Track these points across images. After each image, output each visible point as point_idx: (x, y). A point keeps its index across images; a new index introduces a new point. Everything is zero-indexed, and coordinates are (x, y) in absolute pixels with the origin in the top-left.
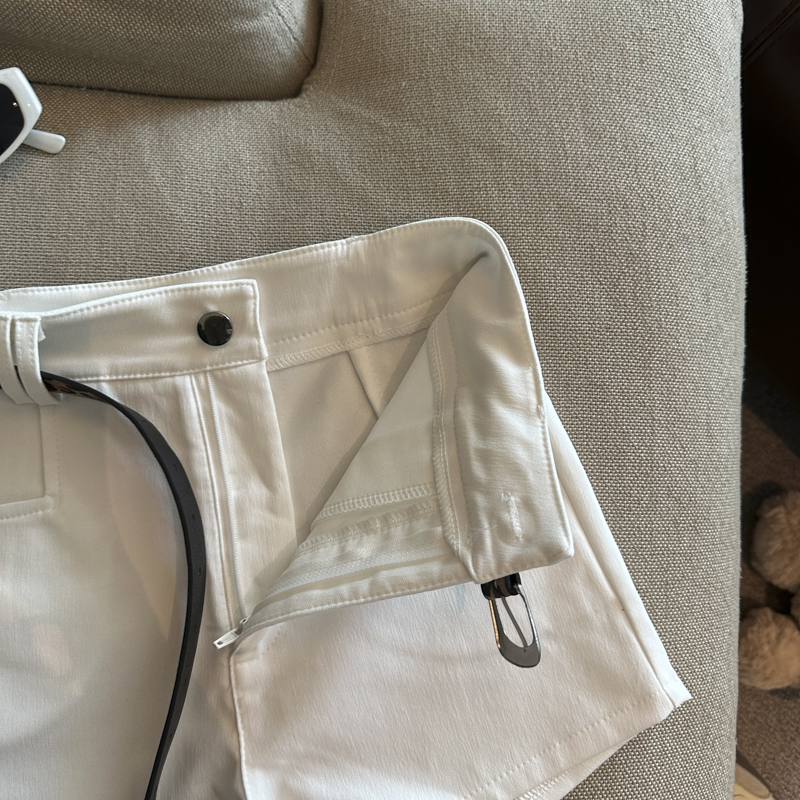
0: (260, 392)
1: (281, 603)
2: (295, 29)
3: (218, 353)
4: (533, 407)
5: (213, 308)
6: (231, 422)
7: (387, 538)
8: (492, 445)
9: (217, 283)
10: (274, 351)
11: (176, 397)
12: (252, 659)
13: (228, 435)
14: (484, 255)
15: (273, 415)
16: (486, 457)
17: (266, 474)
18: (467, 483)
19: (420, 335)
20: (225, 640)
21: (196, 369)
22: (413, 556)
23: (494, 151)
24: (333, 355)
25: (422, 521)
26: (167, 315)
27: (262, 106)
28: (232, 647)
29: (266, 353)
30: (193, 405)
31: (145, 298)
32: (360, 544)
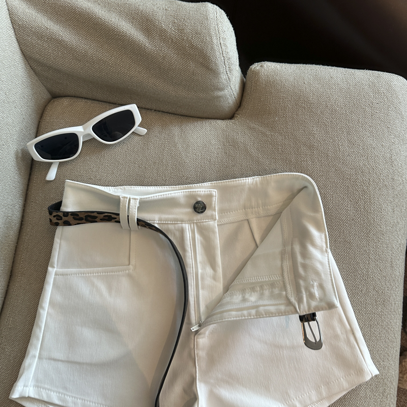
0: (214, 232)
1: (219, 315)
2: (235, 94)
3: (200, 216)
4: (324, 249)
5: (199, 199)
6: (202, 243)
7: (262, 294)
8: (308, 262)
9: (202, 190)
10: (220, 217)
11: (182, 231)
12: (203, 338)
13: (200, 248)
14: (306, 187)
15: (218, 242)
16: (305, 266)
17: (213, 265)
18: (296, 276)
19: (277, 216)
20: (195, 328)
21: (190, 221)
22: (273, 302)
23: (311, 147)
24: (242, 220)
25: (277, 289)
26: (182, 200)
27: (219, 122)
28: (197, 332)
29: (217, 218)
30: (188, 235)
31: (176, 194)
32: (251, 296)
